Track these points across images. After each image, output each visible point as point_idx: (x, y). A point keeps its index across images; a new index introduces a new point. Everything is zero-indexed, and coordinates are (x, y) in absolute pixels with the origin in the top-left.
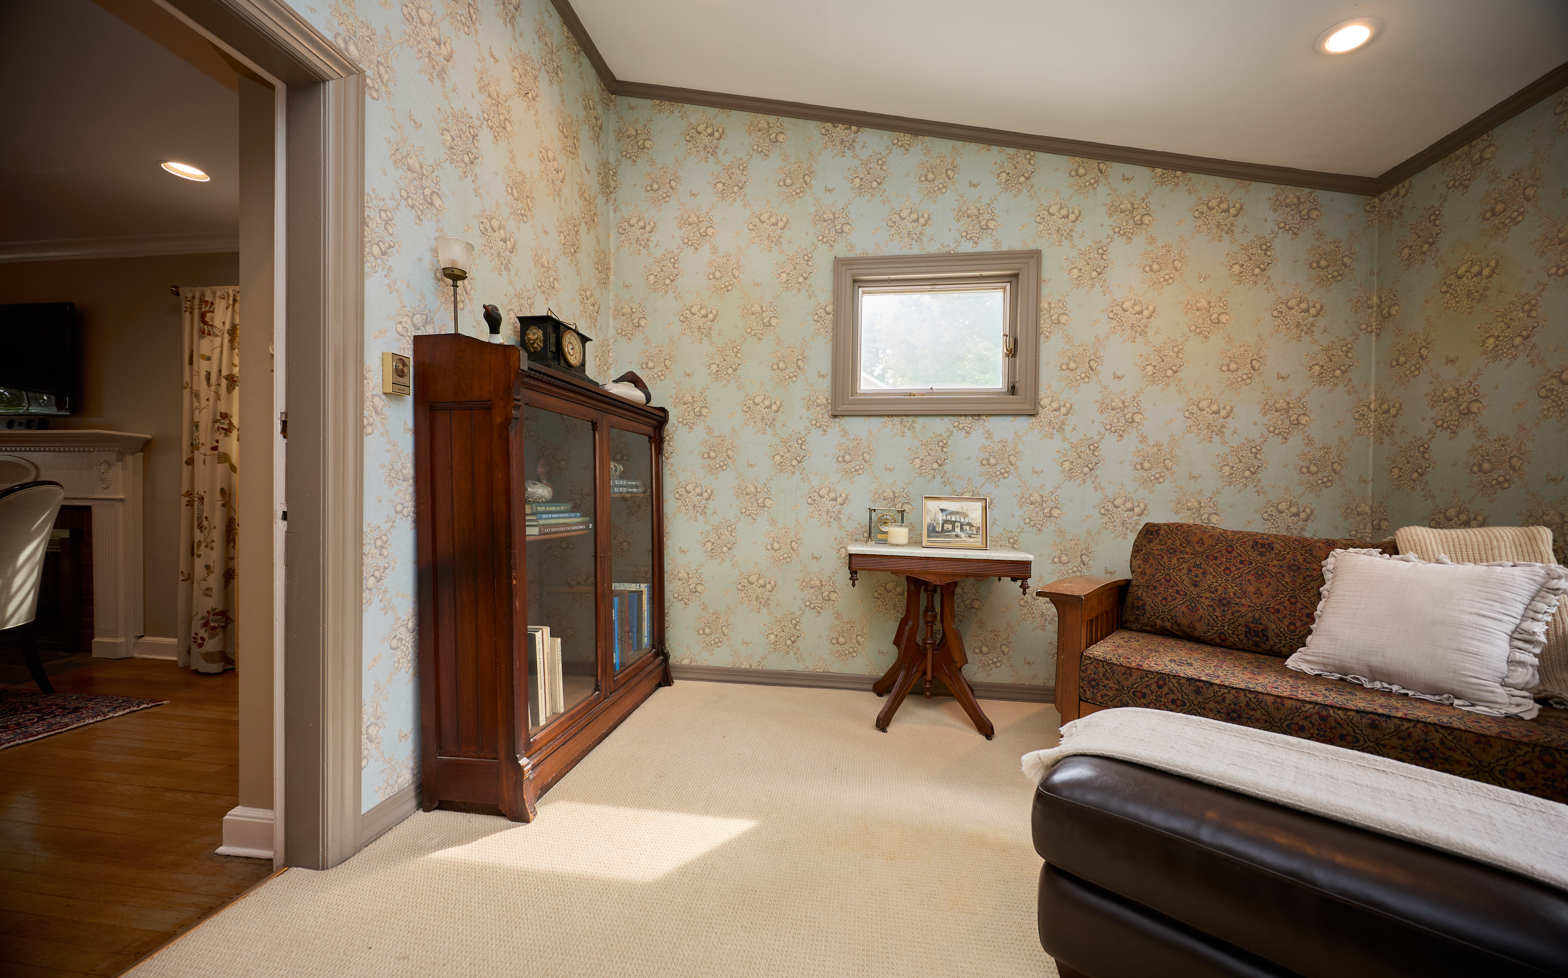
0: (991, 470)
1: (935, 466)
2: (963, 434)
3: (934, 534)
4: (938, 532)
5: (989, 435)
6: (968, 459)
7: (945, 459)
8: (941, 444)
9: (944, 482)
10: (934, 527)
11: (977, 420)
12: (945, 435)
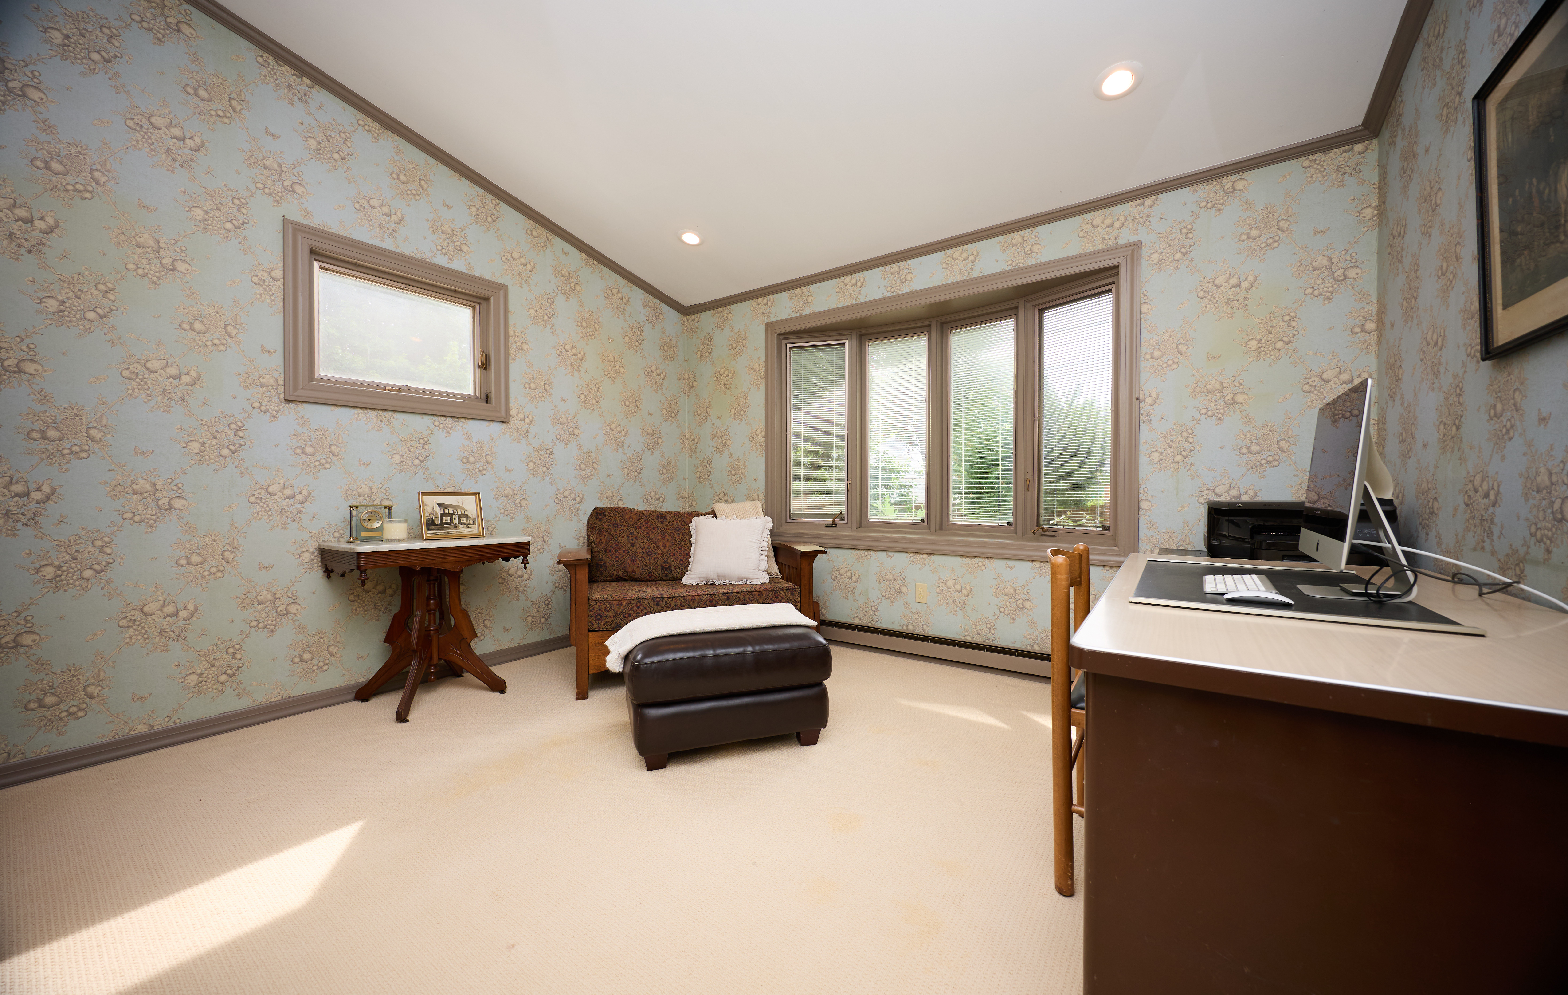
0: (470, 467)
1: (417, 462)
2: (443, 433)
3: (433, 527)
4: (437, 525)
5: (468, 437)
6: (450, 456)
7: (427, 456)
8: (422, 441)
9: (426, 478)
10: (433, 521)
11: (457, 421)
12: (426, 433)
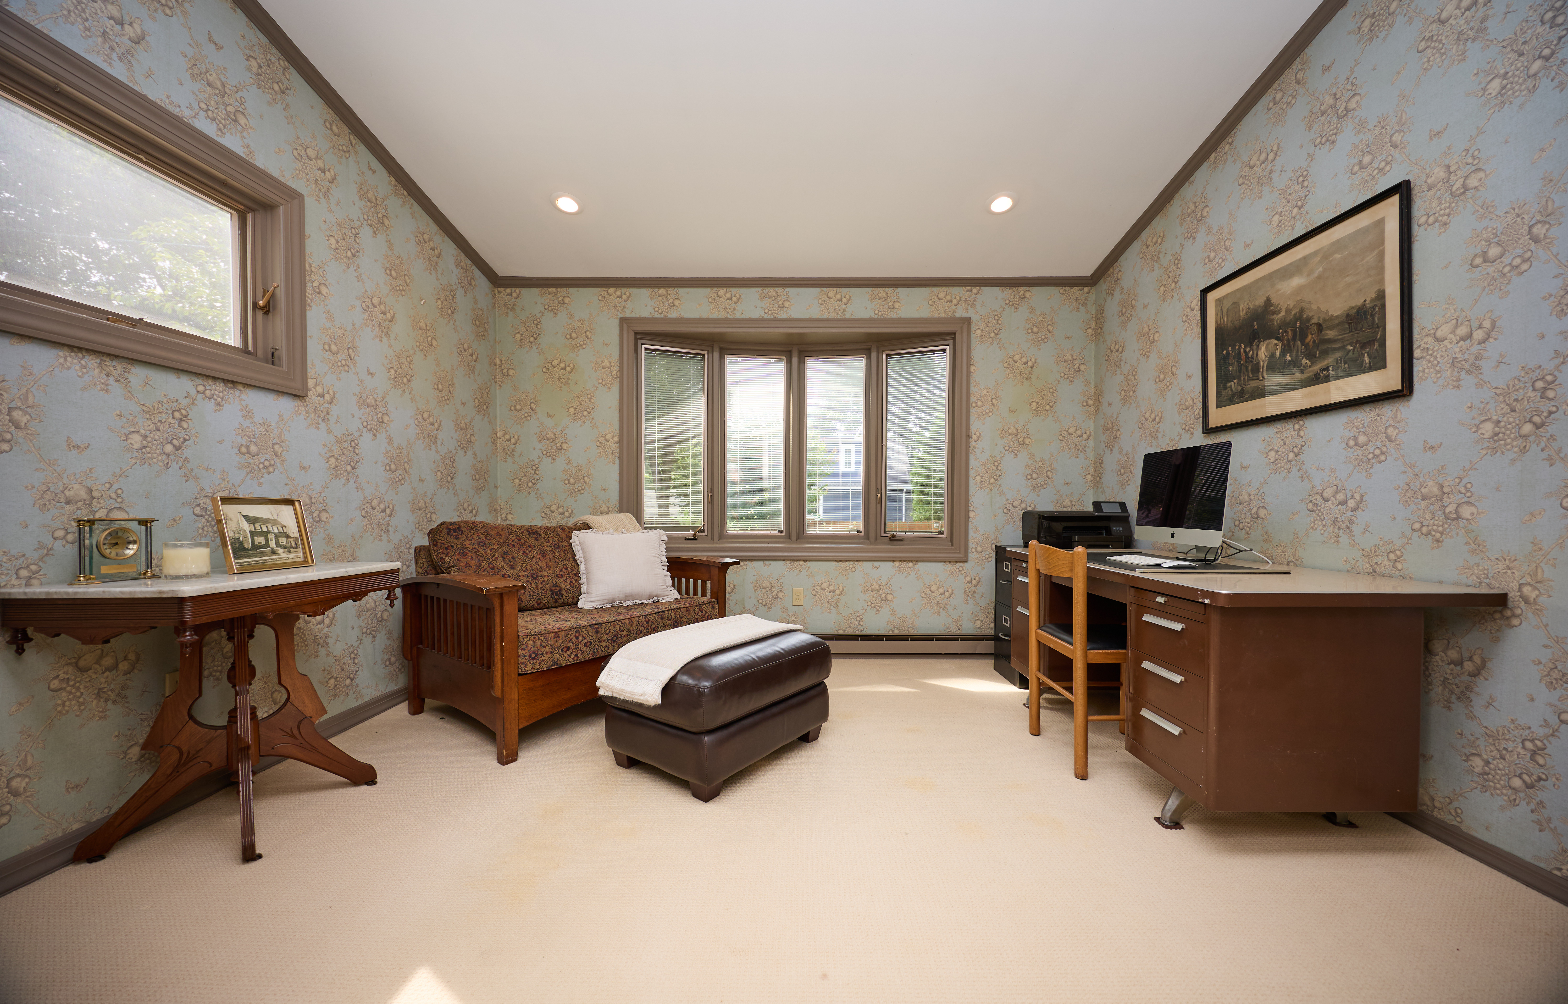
0: (252, 461)
1: (169, 448)
2: (210, 405)
3: (243, 553)
4: (247, 549)
5: (248, 413)
6: (221, 442)
7: (185, 440)
8: (177, 414)
9: (185, 476)
10: (241, 543)
11: (231, 388)
12: (184, 402)
